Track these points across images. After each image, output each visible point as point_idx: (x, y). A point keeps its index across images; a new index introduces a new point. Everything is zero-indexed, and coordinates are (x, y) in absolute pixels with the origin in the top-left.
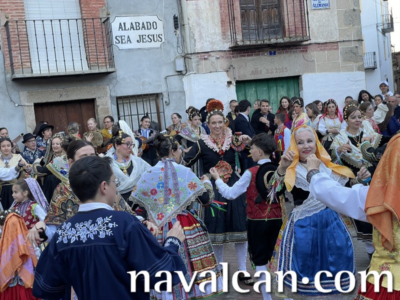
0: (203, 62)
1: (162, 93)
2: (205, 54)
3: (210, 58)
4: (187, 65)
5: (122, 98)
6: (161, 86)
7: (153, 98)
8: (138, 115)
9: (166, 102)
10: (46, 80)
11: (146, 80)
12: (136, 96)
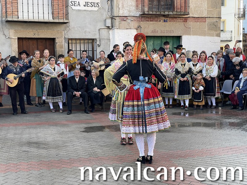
0: (123, 22)
1: (96, 39)
2: (125, 17)
3: (128, 20)
4: (113, 24)
5: (72, 39)
6: (96, 34)
7: (91, 41)
8: (80, 51)
9: (98, 45)
10: (26, 24)
11: (87, 30)
12: (80, 39)
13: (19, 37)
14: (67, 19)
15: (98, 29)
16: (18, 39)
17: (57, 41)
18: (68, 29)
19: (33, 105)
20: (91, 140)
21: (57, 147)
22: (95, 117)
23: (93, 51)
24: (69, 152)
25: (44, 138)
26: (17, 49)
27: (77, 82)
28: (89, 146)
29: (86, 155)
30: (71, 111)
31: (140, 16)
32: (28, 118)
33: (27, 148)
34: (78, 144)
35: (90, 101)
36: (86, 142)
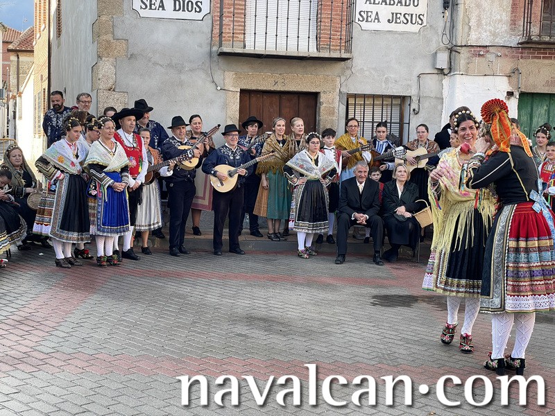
0: (477, 59)
1: (410, 97)
2: (481, 49)
3: (488, 55)
4: (453, 61)
5: (355, 96)
6: (411, 87)
7: (398, 101)
8: (373, 122)
9: (414, 110)
10: (259, 60)
11: (392, 76)
12: (374, 97)
13: (245, 88)
14: (348, 50)
15: (416, 73)
16: (240, 92)
17: (323, 98)
18: (348, 72)
19: (262, 236)
20: (385, 324)
21: (308, 333)
22: (395, 273)
23: (401, 123)
24: (333, 348)
25: (281, 310)
26: (238, 113)
27: (361, 191)
28: (378, 337)
29: (371, 357)
30: (344, 256)
31: (520, 46)
32: (250, 264)
33: (246, 328)
34: (354, 332)
35: (386, 238)
36: (372, 328)
